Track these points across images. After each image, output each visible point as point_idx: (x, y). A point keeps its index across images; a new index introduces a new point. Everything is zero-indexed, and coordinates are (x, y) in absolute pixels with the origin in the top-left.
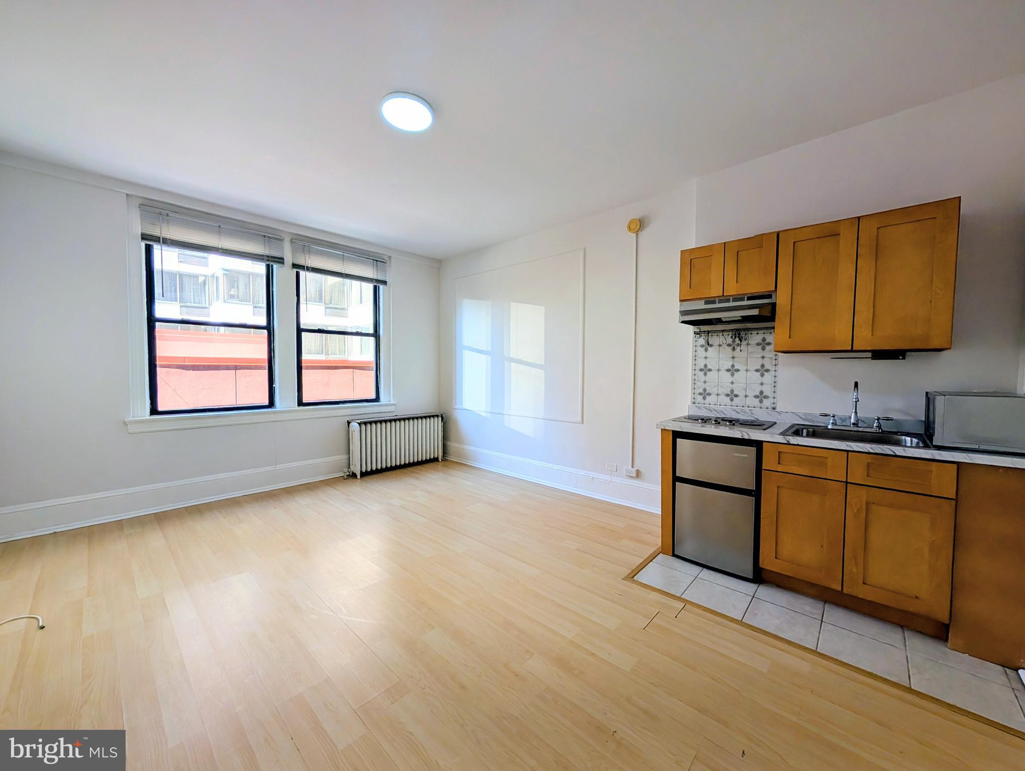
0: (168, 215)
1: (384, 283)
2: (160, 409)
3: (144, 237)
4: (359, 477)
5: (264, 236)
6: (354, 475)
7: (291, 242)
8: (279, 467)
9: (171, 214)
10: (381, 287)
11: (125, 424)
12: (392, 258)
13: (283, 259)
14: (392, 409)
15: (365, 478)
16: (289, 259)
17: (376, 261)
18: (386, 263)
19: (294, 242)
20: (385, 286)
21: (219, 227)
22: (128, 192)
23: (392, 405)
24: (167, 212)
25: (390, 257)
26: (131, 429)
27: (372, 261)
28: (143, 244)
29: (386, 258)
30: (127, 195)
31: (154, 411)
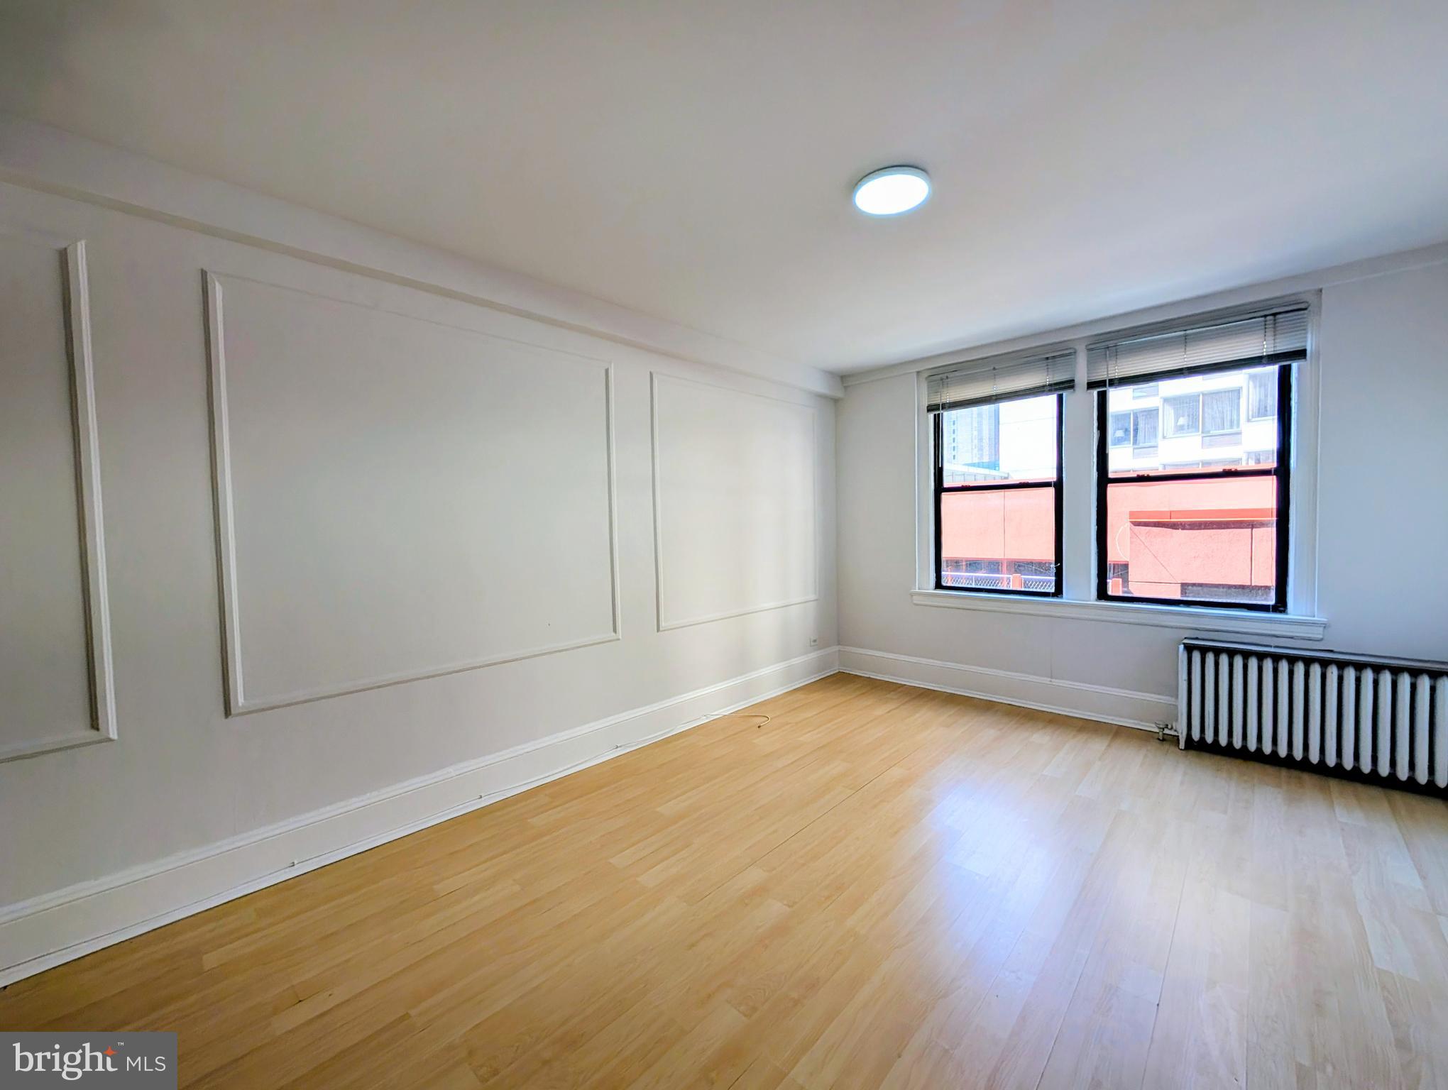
0: (947, 377)
1: (1300, 354)
2: (944, 584)
3: (930, 409)
4: (1182, 745)
5: (1047, 358)
6: (1175, 740)
7: (1089, 350)
8: (1056, 682)
9: (950, 375)
10: (1295, 366)
11: (912, 595)
12: (1323, 291)
13: (1073, 381)
14: (1317, 633)
15: (1192, 753)
16: (1082, 378)
17: (1274, 315)
18: (1305, 309)
19: (1092, 349)
20: (1302, 362)
21: (994, 369)
22: (917, 370)
23: (1314, 624)
24: (946, 375)
25: (1321, 290)
26: (916, 600)
27: (1263, 319)
28: (931, 416)
29: (1311, 299)
30: (918, 372)
31: (939, 585)
